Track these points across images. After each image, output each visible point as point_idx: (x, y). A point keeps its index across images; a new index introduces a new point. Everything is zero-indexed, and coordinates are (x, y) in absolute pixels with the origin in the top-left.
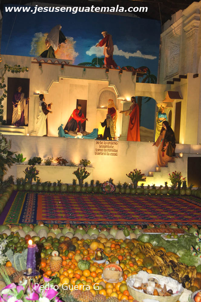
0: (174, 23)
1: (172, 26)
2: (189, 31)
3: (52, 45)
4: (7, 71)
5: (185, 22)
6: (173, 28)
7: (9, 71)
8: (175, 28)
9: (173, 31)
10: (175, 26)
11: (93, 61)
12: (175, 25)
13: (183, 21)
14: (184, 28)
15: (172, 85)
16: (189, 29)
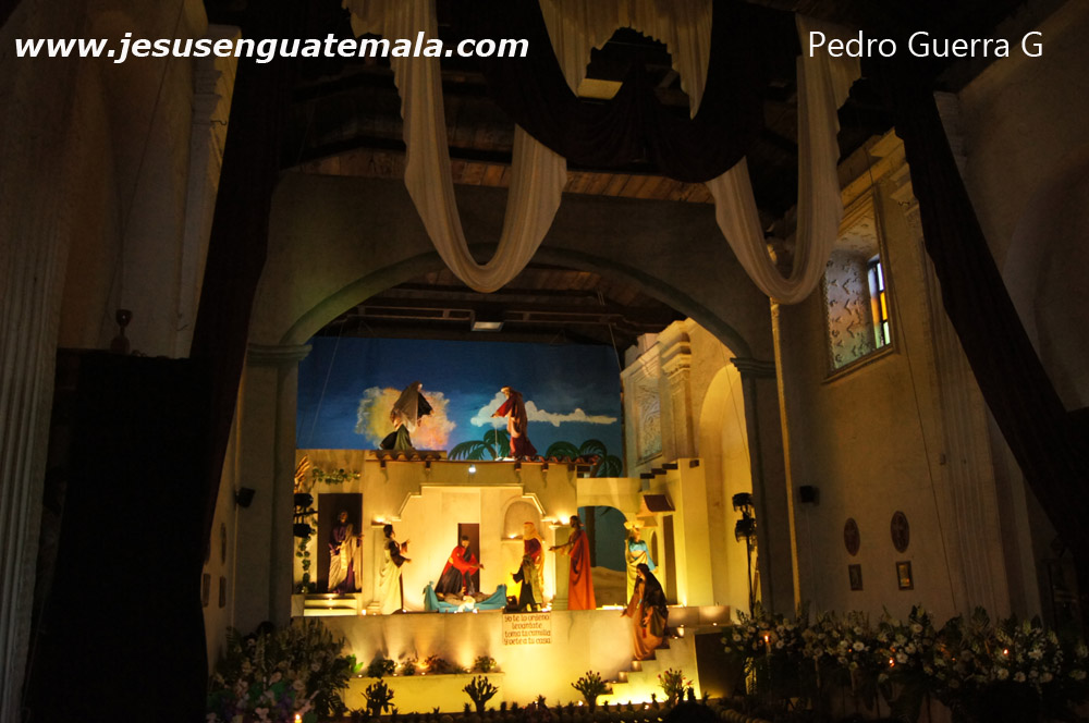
0: (644, 353)
1: (640, 360)
2: (672, 373)
3: (404, 422)
4: (317, 482)
5: (665, 355)
6: (643, 363)
7: (320, 480)
8: (646, 363)
9: (644, 368)
10: (647, 360)
11: (485, 438)
12: (645, 358)
13: (661, 353)
14: (664, 367)
15: (651, 480)
16: (673, 369)
